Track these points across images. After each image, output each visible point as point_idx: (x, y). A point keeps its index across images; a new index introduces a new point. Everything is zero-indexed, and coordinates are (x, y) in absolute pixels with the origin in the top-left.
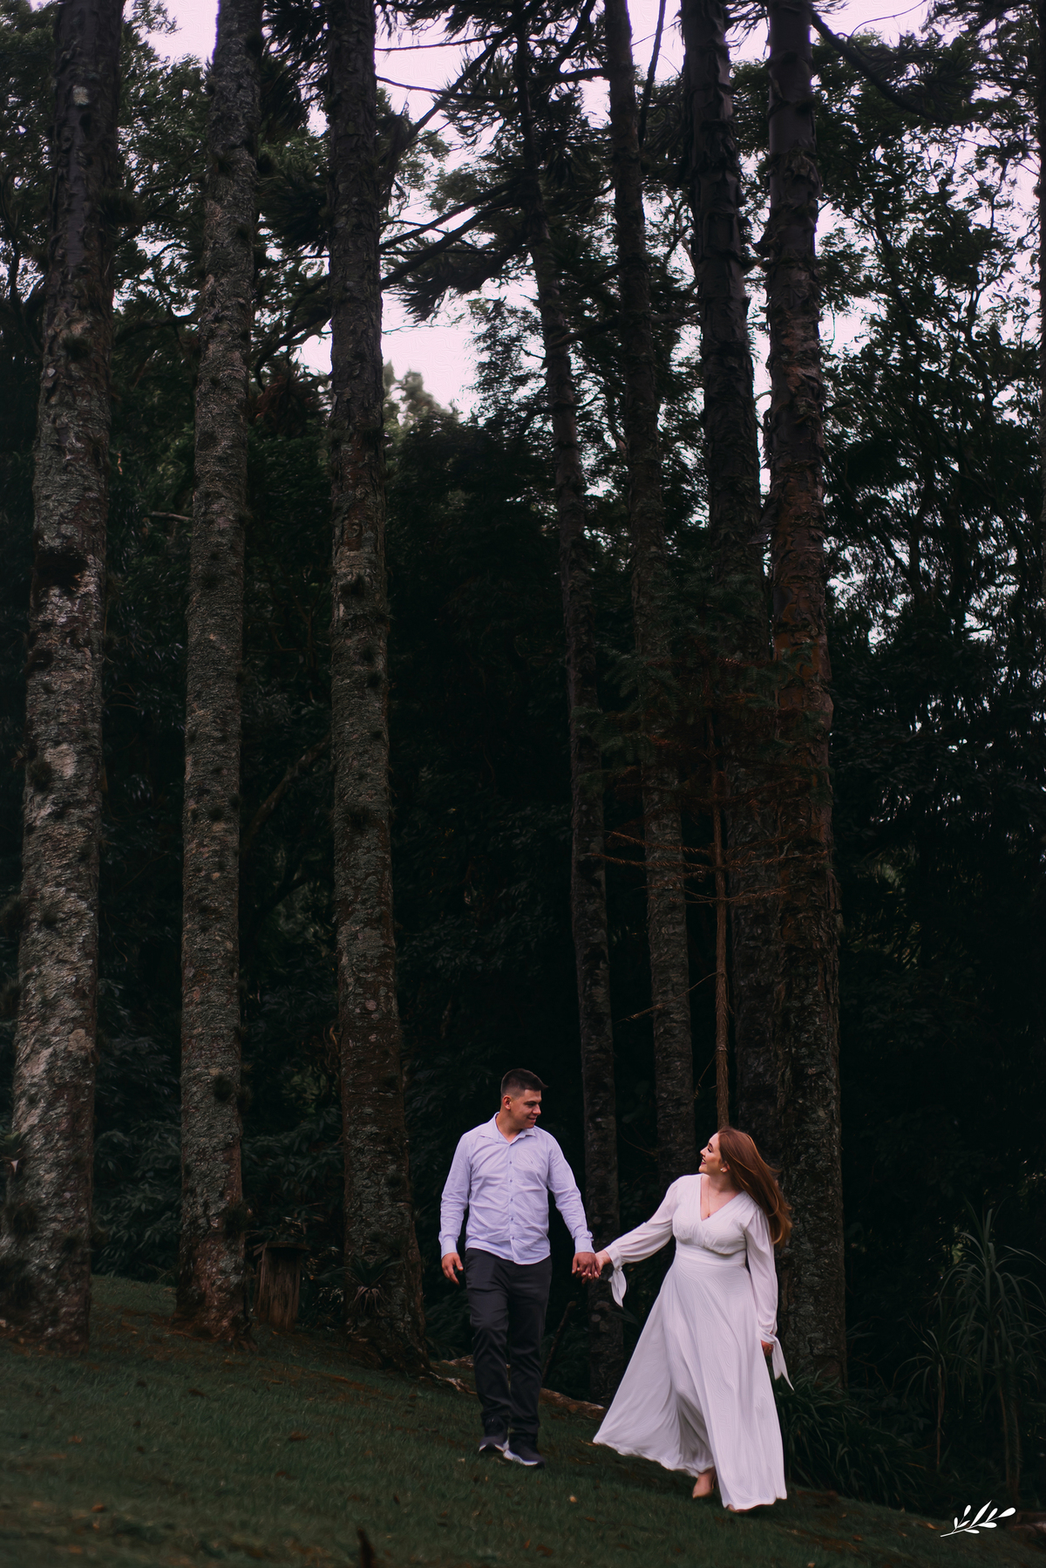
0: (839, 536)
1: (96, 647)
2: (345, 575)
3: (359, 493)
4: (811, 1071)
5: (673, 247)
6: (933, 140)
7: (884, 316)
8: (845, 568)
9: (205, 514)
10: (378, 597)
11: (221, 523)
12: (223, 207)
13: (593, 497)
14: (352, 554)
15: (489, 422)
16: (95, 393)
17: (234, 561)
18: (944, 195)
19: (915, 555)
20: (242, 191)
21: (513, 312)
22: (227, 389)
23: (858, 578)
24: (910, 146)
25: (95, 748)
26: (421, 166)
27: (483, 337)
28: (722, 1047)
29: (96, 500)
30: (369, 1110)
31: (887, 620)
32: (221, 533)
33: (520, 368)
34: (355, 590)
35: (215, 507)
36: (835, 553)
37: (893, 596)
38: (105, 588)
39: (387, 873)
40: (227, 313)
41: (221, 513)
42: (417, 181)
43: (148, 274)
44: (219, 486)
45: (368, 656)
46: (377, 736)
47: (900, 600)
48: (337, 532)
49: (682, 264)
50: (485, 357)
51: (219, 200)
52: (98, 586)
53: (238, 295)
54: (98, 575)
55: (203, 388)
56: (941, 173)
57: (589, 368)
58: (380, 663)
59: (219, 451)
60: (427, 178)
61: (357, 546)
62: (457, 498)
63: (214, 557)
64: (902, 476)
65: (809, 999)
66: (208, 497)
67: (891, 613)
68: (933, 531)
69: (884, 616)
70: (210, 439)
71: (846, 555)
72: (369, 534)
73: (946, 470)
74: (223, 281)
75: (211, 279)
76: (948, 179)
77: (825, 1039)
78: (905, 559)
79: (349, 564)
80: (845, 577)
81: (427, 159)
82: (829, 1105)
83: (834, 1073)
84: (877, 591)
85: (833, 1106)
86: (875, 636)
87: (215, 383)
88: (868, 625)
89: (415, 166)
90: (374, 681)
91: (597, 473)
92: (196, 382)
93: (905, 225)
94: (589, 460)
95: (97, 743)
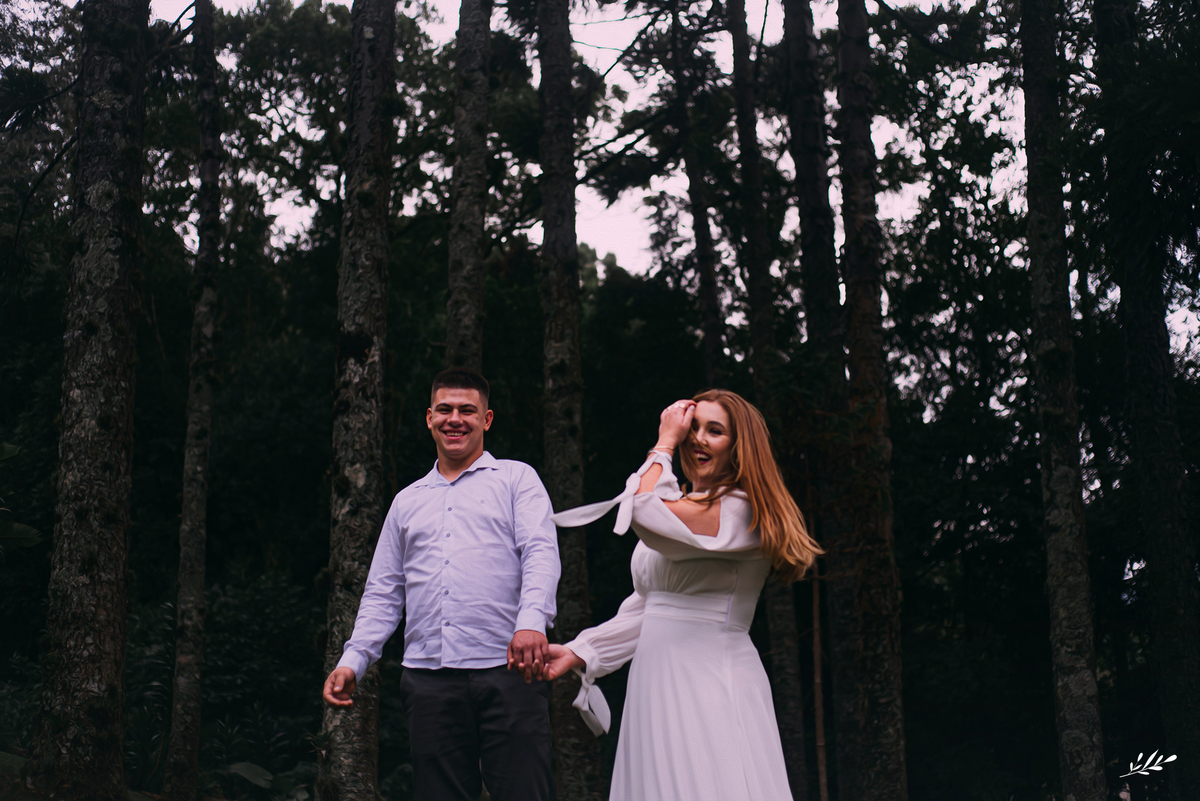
0: (901, 348)
1: (379, 398)
2: (553, 359)
3: (561, 303)
4: (883, 701)
5: (781, 154)
6: (959, 77)
7: (927, 196)
8: (906, 371)
9: (456, 315)
10: (575, 374)
11: (467, 321)
12: (466, 110)
13: (731, 326)
14: (557, 345)
15: (658, 275)
16: (378, 228)
17: (475, 346)
18: (967, 113)
19: (953, 359)
20: (479, 99)
21: (673, 198)
22: (470, 231)
23: (915, 377)
24: (942, 80)
25: (379, 467)
26: (609, 108)
27: (653, 216)
28: (818, 680)
29: (379, 299)
30: (572, 727)
31: (935, 406)
32: (467, 327)
33: (678, 236)
34: (560, 369)
35: (462, 310)
36: (897, 361)
37: (940, 388)
38: (385, 359)
39: (584, 563)
40: (470, 181)
41: (466, 314)
42: (607, 117)
43: (429, 185)
44: (465, 296)
45: (569, 414)
46: (575, 468)
47: (945, 390)
48: (547, 330)
49: (787, 165)
50: (655, 229)
51: (464, 106)
52: (381, 358)
53: (477, 169)
54: (381, 349)
55: (454, 230)
56: (964, 99)
57: (723, 234)
58: (577, 419)
59: (465, 272)
60: (614, 116)
61: (561, 339)
62: (636, 323)
63: (462, 344)
64: (945, 306)
65: (880, 650)
66: (458, 304)
67: (938, 400)
68: (967, 343)
69: (933, 403)
70: (459, 265)
71: (906, 361)
72: (568, 331)
73: (974, 300)
74: (467, 159)
75: (459, 158)
76: (969, 102)
77: (892, 678)
78: (947, 362)
79: (555, 352)
80: (906, 376)
81: (615, 103)
82: (896, 724)
83: (899, 702)
84: (929, 385)
85: (899, 726)
86: (928, 416)
87: (462, 227)
88: (923, 409)
89: (607, 108)
90: (573, 431)
91: (731, 309)
92: (449, 227)
93: (940, 133)
94: (727, 299)
95: (380, 463)
